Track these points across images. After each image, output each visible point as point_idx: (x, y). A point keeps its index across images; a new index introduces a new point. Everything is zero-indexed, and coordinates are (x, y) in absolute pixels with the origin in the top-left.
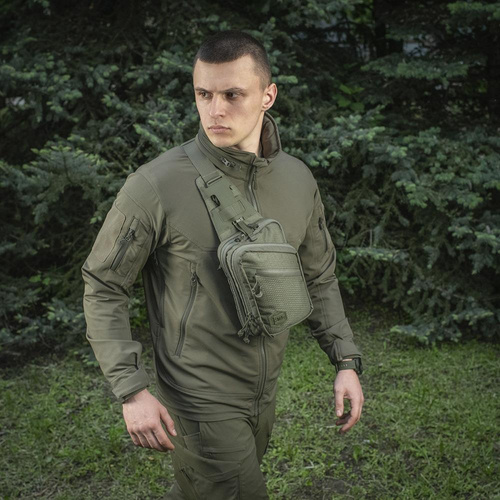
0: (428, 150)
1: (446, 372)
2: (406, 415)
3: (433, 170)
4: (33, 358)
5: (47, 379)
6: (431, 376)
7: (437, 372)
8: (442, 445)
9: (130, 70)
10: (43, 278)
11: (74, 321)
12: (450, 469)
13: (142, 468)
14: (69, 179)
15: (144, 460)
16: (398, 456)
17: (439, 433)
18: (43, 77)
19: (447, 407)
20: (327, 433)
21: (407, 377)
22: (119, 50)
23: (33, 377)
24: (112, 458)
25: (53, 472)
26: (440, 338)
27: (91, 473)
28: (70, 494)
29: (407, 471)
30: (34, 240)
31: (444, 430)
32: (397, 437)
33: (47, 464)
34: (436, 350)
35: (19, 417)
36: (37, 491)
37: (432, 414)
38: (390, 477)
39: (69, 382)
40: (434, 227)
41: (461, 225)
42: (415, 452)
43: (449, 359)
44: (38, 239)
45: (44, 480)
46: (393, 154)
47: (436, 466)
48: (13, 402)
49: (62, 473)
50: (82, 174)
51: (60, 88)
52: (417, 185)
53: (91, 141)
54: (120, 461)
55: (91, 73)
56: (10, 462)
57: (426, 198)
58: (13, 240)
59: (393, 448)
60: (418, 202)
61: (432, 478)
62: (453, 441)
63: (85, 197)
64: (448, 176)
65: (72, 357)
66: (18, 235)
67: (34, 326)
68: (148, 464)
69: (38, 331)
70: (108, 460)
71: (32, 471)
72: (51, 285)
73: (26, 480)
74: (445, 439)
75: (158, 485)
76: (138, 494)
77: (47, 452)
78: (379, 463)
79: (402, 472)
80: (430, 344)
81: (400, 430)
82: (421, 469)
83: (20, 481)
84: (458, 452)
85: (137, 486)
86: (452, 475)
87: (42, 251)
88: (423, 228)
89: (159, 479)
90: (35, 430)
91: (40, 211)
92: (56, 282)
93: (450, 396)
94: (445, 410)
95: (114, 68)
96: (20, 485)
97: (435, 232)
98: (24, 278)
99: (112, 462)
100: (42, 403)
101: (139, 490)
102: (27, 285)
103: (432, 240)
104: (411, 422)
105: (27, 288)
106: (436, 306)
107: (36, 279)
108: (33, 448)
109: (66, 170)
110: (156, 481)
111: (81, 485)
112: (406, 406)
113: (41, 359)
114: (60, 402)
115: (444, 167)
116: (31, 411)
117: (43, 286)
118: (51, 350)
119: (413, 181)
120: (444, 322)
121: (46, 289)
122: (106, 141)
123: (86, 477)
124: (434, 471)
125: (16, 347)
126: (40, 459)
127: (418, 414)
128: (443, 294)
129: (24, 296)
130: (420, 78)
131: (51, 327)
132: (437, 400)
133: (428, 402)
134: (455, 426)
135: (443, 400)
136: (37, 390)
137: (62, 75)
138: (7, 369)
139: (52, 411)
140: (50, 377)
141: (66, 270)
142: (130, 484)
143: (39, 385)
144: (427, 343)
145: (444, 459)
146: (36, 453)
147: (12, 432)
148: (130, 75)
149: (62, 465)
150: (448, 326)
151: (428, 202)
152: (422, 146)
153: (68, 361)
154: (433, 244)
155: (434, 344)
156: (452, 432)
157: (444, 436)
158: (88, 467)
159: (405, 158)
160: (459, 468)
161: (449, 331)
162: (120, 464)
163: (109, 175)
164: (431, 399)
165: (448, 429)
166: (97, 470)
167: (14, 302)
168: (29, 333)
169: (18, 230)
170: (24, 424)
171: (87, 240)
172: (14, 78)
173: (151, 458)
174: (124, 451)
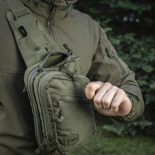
0: (129, 43)
3: (131, 52)
26: (126, 133)
34: (124, 139)
41: (142, 80)
64: (138, 56)
115: (136, 52)
144: (120, 135)
150: (130, 127)
152: (127, 41)
155: (123, 136)
161: (130, 130)
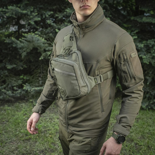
1: (151, 119)
2: (136, 131)
3: (152, 52)
4: (18, 101)
5: (21, 108)
6: (146, 119)
7: (148, 118)
8: (148, 142)
9: (57, 14)
10: (24, 77)
11: (32, 90)
12: (150, 150)
13: (47, 139)
14: (33, 45)
15: (48, 136)
16: (133, 144)
17: (147, 138)
18: (29, 13)
19: (151, 130)
20: (109, 134)
21: (138, 118)
22: (54, 7)
23: (17, 107)
24: (37, 134)
25: (18, 137)
26: (150, 107)
27: (30, 139)
28: (22, 144)
29: (136, 149)
30: (22, 65)
31: (149, 137)
32: (133, 138)
33: (17, 134)
34: (148, 111)
35: (10, 119)
36: (12, 142)
37: (145, 131)
38: (130, 151)
39: (28, 109)
40: (150, 71)
42: (139, 143)
43: (152, 115)
44: (24, 64)
45: (15, 139)
46: (139, 46)
47: (146, 149)
48: (9, 114)
49: (21, 138)
50: (38, 43)
51: (34, 17)
52: (146, 57)
53: (42, 35)
54: (40, 136)
55: (45, 14)
56: (5, 132)
57: (149, 61)
58: (16, 64)
59: (131, 141)
60: (146, 62)
61: (144, 153)
62: (152, 141)
63: (38, 51)
65: (30, 102)
66: (18, 63)
67: (19, 91)
68: (49, 138)
69: (21, 93)
70: (36, 135)
71: (12, 136)
72: (27, 79)
73: (9, 138)
74: (149, 140)
75: (51, 145)
76: (44, 147)
77: (17, 131)
78: (126, 146)
79: (134, 149)
80: (146, 109)
81: (134, 136)
82: (141, 149)
83: (7, 139)
84: (153, 145)
85: (44, 145)
86: (151, 152)
87: (25, 68)
88: (147, 71)
89: (52, 143)
90: (15, 123)
91: (24, 54)
92: (28, 78)
93: (152, 126)
94: (150, 130)
95: (52, 12)
96: (7, 140)
97: (151, 73)
98: (18, 76)
99: (38, 136)
100: (18, 115)
101: (45, 146)
102: (19, 78)
103: (149, 75)
104: (138, 133)
105: (19, 80)
106: (149, 97)
107: (22, 77)
108: (13, 129)
109: (33, 41)
110: (51, 144)
111: (26, 142)
112: (137, 128)
113: (20, 102)
114: (24, 115)
116: (14, 117)
117: (24, 79)
118: (24, 99)
119: (145, 55)
120: (151, 102)
121: (25, 80)
122: (47, 35)
123: (29, 140)
124: (145, 151)
125: (13, 97)
126: (15, 132)
127: (141, 131)
128: (152, 93)
129: (17, 82)
130: (150, 22)
131: (24, 92)
132: (147, 127)
133: (144, 128)
134: (153, 136)
135: (149, 127)
136: (17, 111)
137: (35, 13)
138: (9, 104)
139: (21, 118)
140: (22, 107)
141: (32, 75)
142: (42, 144)
143: (18, 109)
144: (145, 109)
145: (148, 147)
146: (14, 131)
147: (7, 123)
148: (57, 15)
149: (22, 135)
151: (150, 62)
152: (149, 45)
153: (29, 103)
154: (150, 77)
155: (147, 109)
156: (152, 138)
157: (149, 139)
158: (29, 136)
159: (143, 48)
160: (154, 150)
161: (153, 105)
162: (40, 137)
163: (46, 45)
164: (145, 126)
165: (151, 137)
166: (32, 138)
167: (14, 83)
168: (17, 93)
169: (18, 61)
170: (12, 121)
171: (39, 66)
172: (20, 13)
173: (50, 136)
174: (42, 133)
